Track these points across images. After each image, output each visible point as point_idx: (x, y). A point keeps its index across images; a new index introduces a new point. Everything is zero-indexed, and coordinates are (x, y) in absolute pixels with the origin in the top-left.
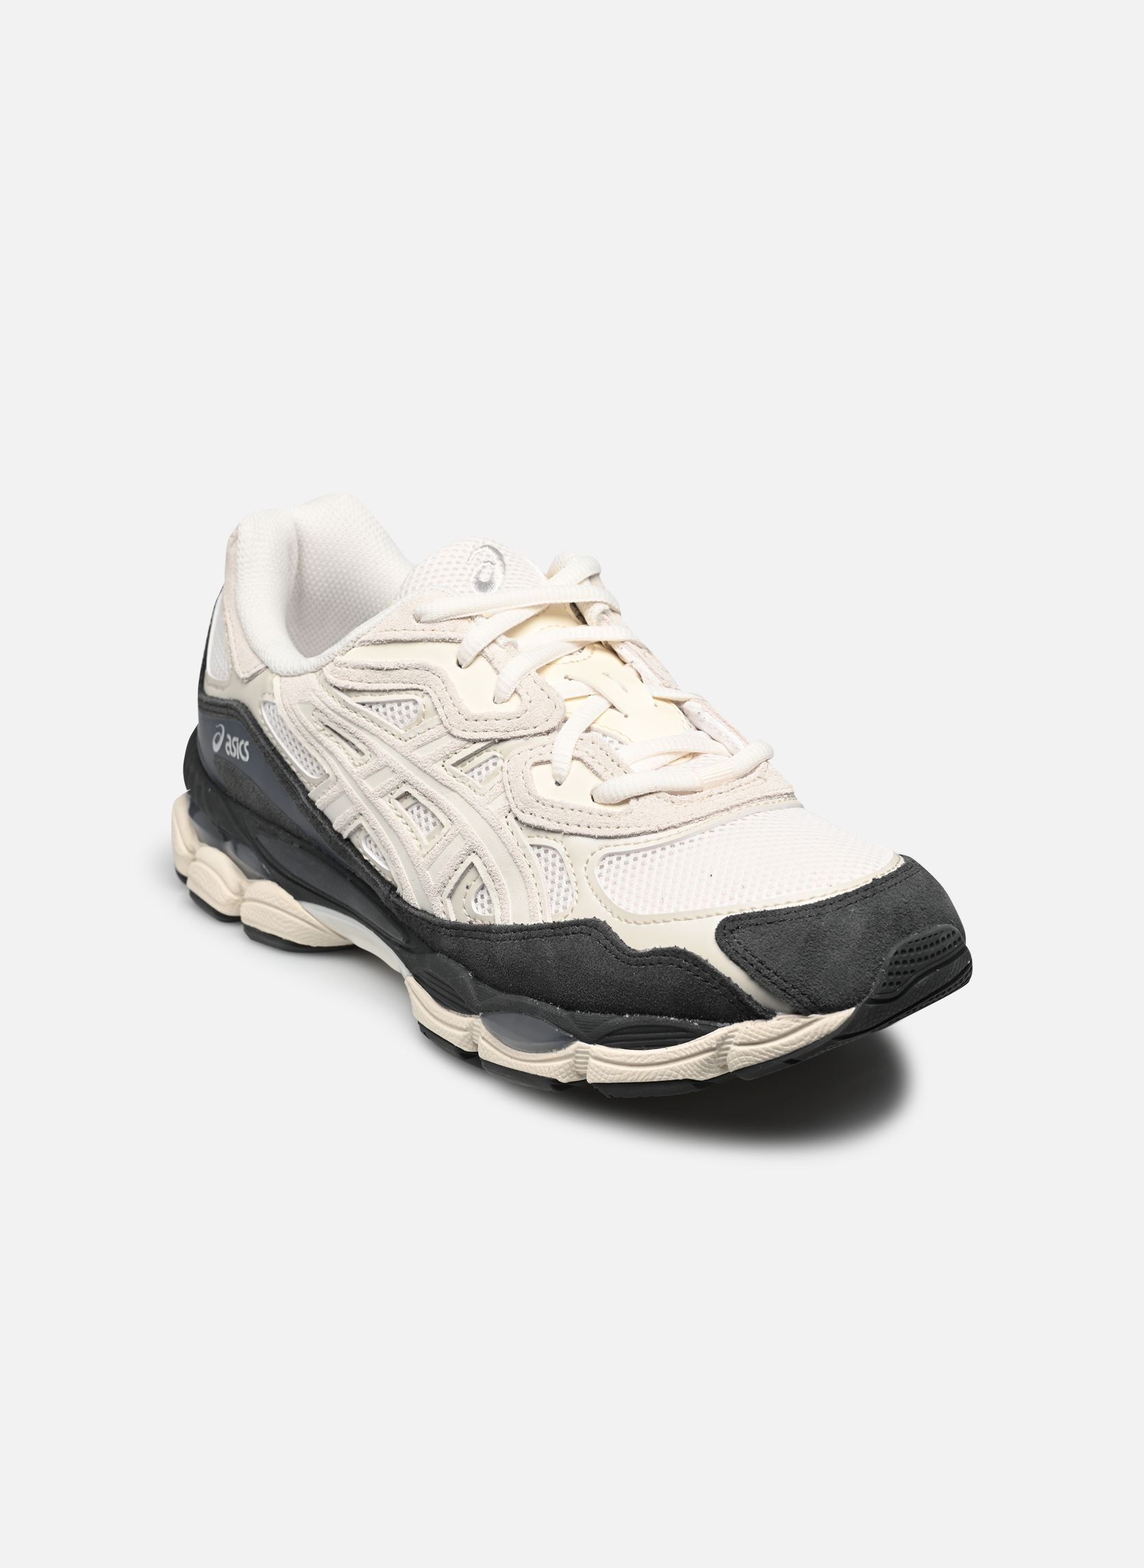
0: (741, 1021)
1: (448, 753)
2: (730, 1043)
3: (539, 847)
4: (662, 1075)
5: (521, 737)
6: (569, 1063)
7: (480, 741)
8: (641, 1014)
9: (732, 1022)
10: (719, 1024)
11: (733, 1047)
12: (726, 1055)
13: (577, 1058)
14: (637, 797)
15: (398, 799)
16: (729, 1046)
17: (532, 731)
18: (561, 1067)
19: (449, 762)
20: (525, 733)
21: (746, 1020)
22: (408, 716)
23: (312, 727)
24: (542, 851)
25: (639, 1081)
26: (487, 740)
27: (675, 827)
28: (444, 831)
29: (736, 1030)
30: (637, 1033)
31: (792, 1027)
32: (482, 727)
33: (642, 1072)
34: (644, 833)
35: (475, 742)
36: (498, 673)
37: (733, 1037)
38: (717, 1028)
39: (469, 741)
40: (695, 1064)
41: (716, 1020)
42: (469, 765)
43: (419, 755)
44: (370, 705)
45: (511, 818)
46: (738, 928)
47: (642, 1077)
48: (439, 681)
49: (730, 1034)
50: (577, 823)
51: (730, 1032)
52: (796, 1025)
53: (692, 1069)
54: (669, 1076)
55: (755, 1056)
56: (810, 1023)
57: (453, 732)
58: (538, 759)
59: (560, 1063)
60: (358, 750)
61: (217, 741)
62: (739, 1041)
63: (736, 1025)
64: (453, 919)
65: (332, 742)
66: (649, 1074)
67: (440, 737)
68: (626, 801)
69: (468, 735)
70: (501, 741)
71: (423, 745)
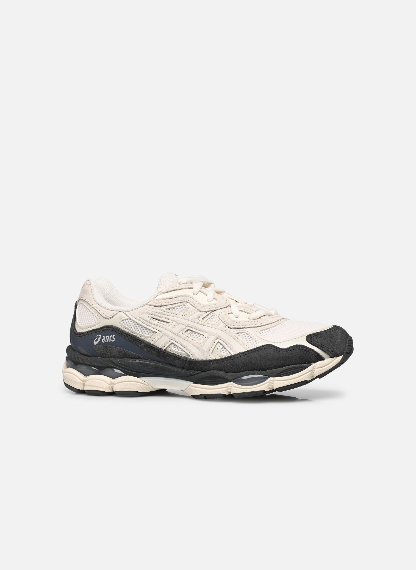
0: (317, 362)
1: (200, 316)
2: (315, 368)
3: (238, 333)
4: (298, 381)
5: (220, 309)
6: (268, 385)
7: (209, 311)
8: (288, 366)
9: (314, 363)
10: (311, 364)
11: (316, 369)
12: (314, 372)
13: (270, 382)
14: (262, 316)
15: (185, 332)
16: (315, 369)
17: (223, 307)
18: (266, 386)
19: (200, 319)
20: (221, 307)
21: (318, 361)
22: (183, 309)
23: (149, 320)
24: (239, 334)
25: (292, 384)
26: (211, 311)
27: (276, 322)
28: (204, 336)
29: (317, 364)
30: (288, 371)
31: (330, 361)
32: (209, 308)
33: (292, 381)
34: (269, 324)
35: (207, 312)
36: (207, 295)
37: (316, 366)
38: (311, 365)
39: (205, 312)
40: (307, 375)
41: (310, 363)
42: (206, 319)
43: (191, 318)
44: (169, 309)
45: (227, 327)
46: (312, 337)
47: (293, 382)
48: (191, 298)
49: (315, 366)
50: (249, 324)
51: (315, 365)
52: (331, 361)
53: (306, 377)
54: (300, 380)
55: (322, 371)
56: (334, 360)
57: (200, 310)
58: (229, 313)
59: (265, 385)
60: (167, 322)
61: (96, 341)
62: (318, 367)
63: (316, 363)
64: (214, 359)
65: (156, 322)
66: (295, 381)
67: (196, 312)
68: (260, 318)
69: (205, 310)
70: (215, 310)
71: (191, 315)
